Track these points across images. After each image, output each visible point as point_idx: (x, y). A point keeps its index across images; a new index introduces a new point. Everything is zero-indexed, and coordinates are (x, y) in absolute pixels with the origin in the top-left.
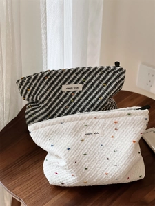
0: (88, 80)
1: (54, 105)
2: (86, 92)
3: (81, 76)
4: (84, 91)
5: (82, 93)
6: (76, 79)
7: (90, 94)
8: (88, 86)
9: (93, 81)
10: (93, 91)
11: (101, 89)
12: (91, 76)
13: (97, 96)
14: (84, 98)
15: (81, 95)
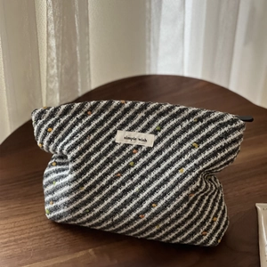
0: (165, 128)
1: (95, 167)
2: (158, 153)
3: (155, 120)
4: (156, 149)
5: (152, 153)
6: (145, 123)
7: (165, 158)
8: (165, 141)
9: (174, 133)
10: (171, 153)
11: (186, 152)
12: (172, 123)
13: (177, 166)
14: (154, 162)
15: (149, 155)
